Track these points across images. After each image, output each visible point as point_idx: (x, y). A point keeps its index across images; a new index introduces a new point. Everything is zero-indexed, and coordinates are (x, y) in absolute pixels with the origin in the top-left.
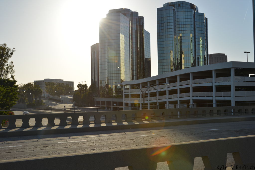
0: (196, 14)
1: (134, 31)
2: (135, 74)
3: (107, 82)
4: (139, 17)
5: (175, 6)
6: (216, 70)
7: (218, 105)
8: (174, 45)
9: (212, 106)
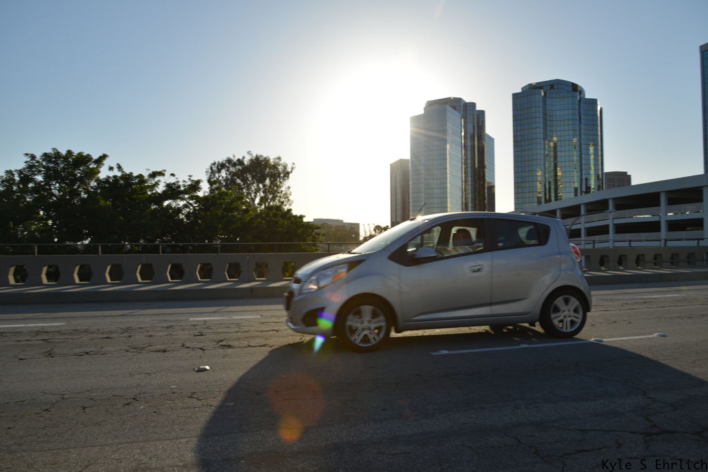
0: (582, 101)
4: (477, 111)
5: (544, 88)
8: (542, 157)
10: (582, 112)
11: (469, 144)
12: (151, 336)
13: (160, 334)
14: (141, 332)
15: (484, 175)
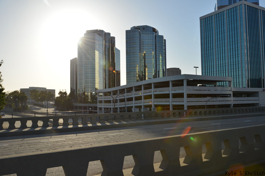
0: (157, 36)
1: (107, 48)
2: (107, 84)
3: (84, 90)
4: (111, 37)
5: (140, 28)
6: (172, 81)
7: (174, 109)
8: (139, 61)
9: (169, 109)
10: (157, 41)
11: (107, 53)
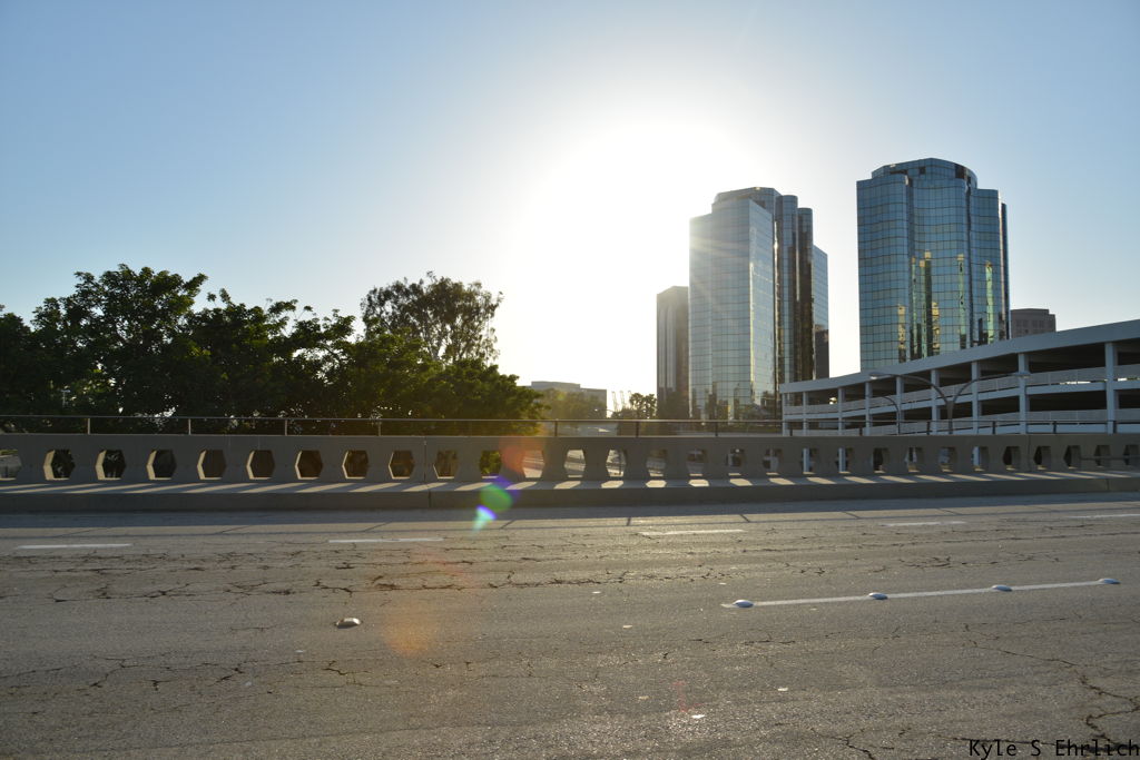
0: (971, 193)
4: (799, 209)
5: (910, 172)
10: (972, 212)
11: (786, 263)
12: (266, 568)
13: (282, 564)
14: (251, 561)
15: (811, 314)
